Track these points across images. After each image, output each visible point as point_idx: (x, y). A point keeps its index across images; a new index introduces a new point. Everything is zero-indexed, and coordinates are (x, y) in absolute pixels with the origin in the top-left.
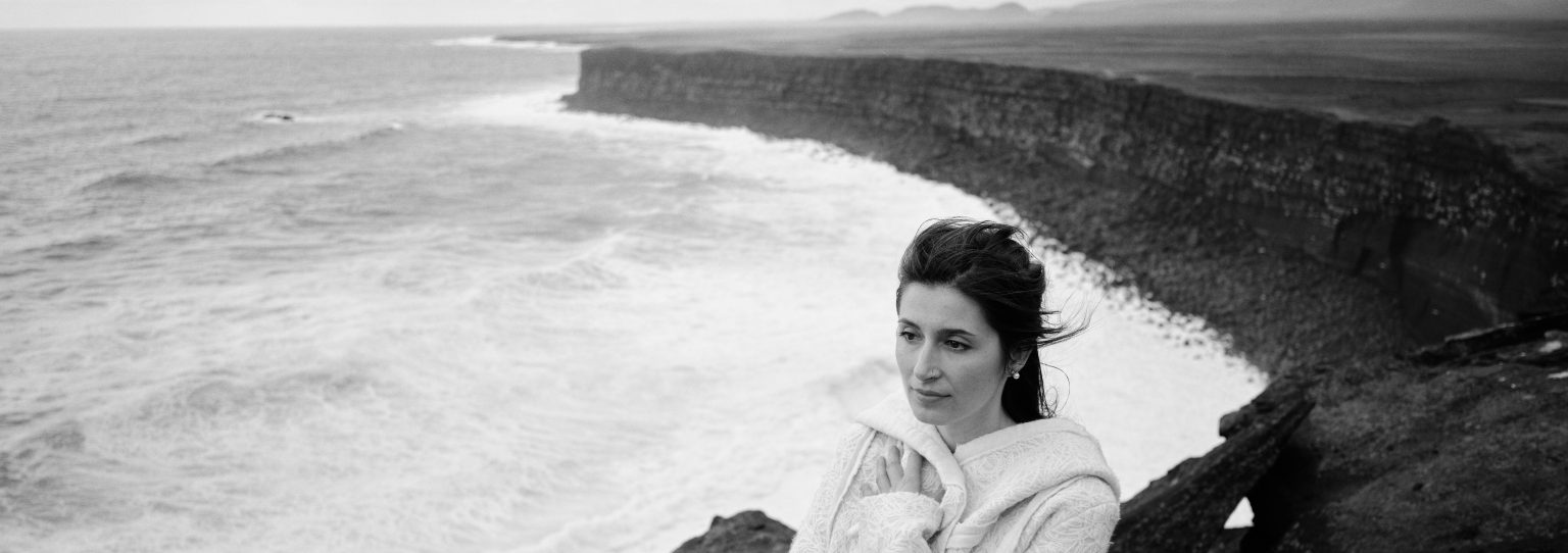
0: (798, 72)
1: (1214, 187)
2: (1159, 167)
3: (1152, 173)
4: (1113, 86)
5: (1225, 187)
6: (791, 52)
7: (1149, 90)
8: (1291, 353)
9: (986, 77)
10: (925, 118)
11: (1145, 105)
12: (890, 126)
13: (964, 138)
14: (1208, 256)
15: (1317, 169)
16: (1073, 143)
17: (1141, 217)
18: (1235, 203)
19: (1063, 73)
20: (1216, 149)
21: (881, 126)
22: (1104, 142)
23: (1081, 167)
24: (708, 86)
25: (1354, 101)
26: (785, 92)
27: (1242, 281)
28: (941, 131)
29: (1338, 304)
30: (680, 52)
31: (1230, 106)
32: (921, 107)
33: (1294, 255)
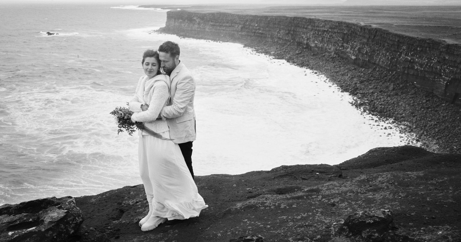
0: (247, 21)
1: (400, 68)
2: (380, 59)
3: (377, 62)
4: (363, 28)
5: (404, 68)
6: (245, 13)
7: (377, 30)
8: (425, 133)
9: (316, 24)
10: (294, 39)
11: (375, 36)
12: (280, 42)
13: (308, 47)
14: (397, 94)
15: (439, 62)
16: (348, 50)
17: (372, 79)
18: (408, 74)
19: (345, 23)
20: (401, 53)
21: (277, 42)
22: (359, 50)
23: (351, 58)
24: (213, 25)
25: (454, 36)
26: (242, 28)
27: (409, 104)
28: (299, 44)
29: (445, 114)
30: (204, 13)
31: (406, 37)
32: (292, 35)
33: (430, 95)
